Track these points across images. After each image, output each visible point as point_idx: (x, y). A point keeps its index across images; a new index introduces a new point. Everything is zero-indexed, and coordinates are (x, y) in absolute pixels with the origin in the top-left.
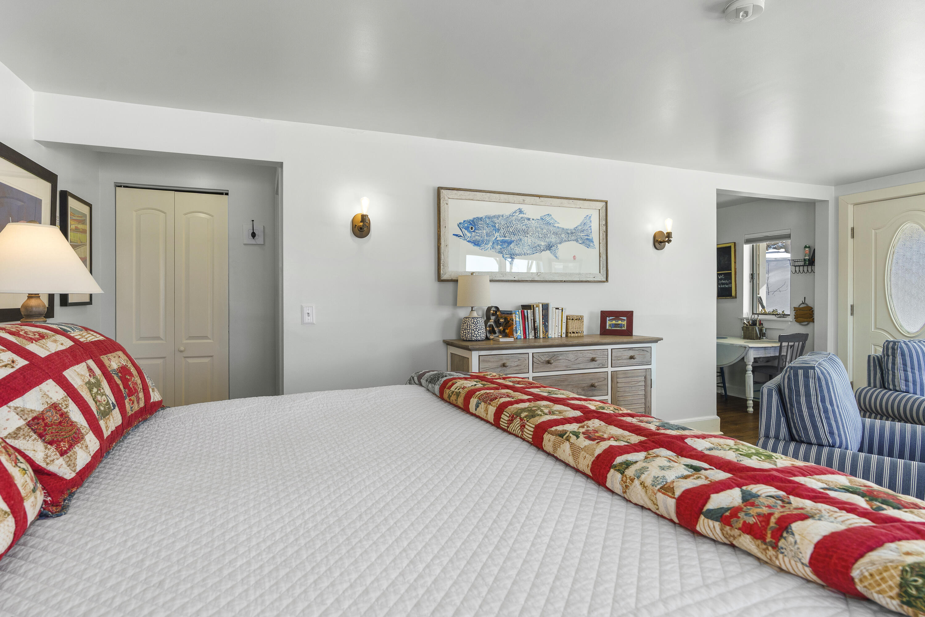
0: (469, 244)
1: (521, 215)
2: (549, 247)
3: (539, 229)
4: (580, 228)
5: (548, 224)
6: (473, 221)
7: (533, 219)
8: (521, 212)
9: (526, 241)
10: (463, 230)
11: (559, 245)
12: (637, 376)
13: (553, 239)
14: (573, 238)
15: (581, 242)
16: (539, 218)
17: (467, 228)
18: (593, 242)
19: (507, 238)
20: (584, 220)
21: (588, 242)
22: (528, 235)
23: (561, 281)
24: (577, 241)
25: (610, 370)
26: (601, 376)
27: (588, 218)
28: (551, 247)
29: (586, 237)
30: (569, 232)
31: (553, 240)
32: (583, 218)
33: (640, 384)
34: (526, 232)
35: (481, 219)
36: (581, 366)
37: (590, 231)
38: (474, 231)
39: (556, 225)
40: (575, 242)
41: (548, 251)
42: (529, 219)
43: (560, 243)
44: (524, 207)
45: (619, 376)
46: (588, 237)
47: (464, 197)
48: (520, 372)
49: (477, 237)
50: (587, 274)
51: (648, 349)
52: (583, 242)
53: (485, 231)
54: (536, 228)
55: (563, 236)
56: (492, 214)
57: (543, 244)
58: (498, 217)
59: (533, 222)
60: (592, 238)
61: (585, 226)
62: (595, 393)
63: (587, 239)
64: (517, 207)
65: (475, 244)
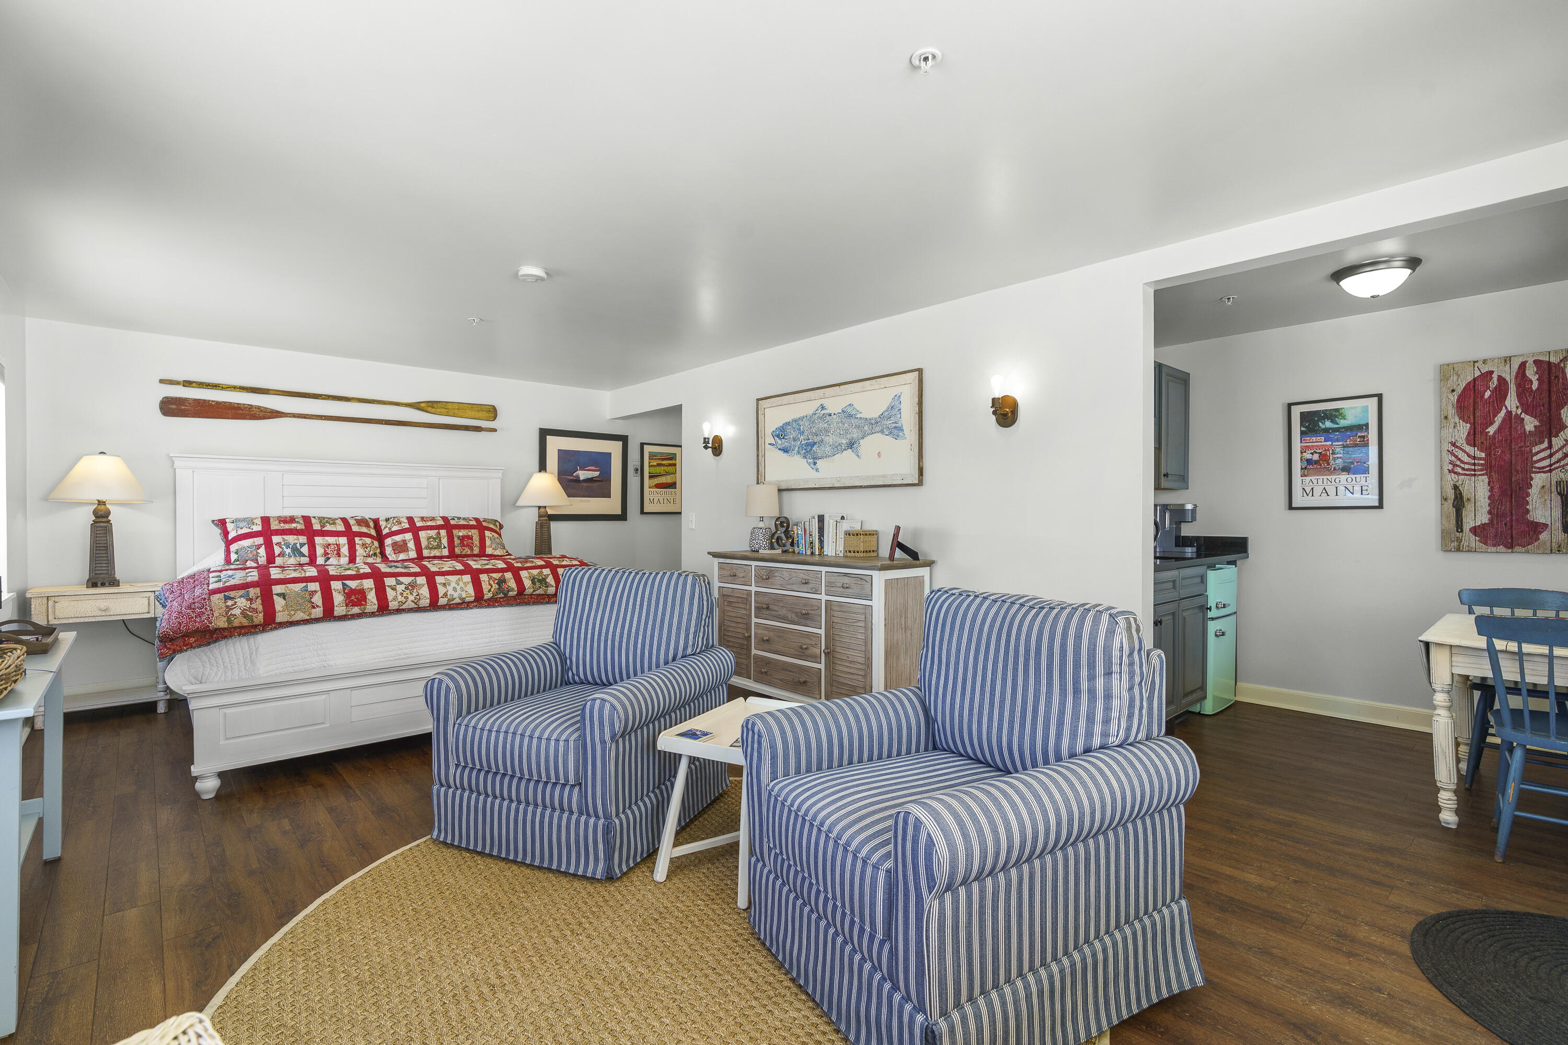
0: (780, 451)
1: (823, 412)
2: (851, 445)
3: (841, 425)
4: (886, 414)
5: (850, 416)
6: (782, 427)
7: (834, 414)
8: (823, 408)
9: (827, 441)
10: (776, 438)
11: (861, 441)
12: (855, 613)
13: (855, 434)
14: (878, 429)
15: (887, 433)
16: (841, 412)
17: (778, 436)
18: (902, 430)
19: (810, 441)
20: (891, 402)
21: (896, 432)
22: (830, 434)
23: (861, 487)
24: (882, 432)
25: (824, 597)
26: (815, 604)
27: (896, 398)
28: (853, 444)
29: (894, 425)
30: (873, 422)
31: (855, 436)
32: (890, 400)
33: (859, 624)
34: (827, 431)
35: (788, 424)
36: (794, 587)
37: (899, 416)
38: (783, 438)
39: (858, 416)
40: (880, 434)
41: (850, 450)
42: (830, 415)
43: (863, 438)
44: (825, 402)
45: (834, 608)
46: (897, 425)
47: (774, 405)
48: (745, 583)
49: (786, 443)
50: (893, 475)
51: (868, 579)
52: (891, 433)
53: (792, 436)
54: (838, 423)
55: (866, 428)
56: (797, 415)
57: (844, 442)
58: (802, 418)
59: (835, 417)
60: (902, 425)
61: (894, 408)
62: (808, 622)
63: (895, 427)
64: (817, 404)
65: (784, 451)
